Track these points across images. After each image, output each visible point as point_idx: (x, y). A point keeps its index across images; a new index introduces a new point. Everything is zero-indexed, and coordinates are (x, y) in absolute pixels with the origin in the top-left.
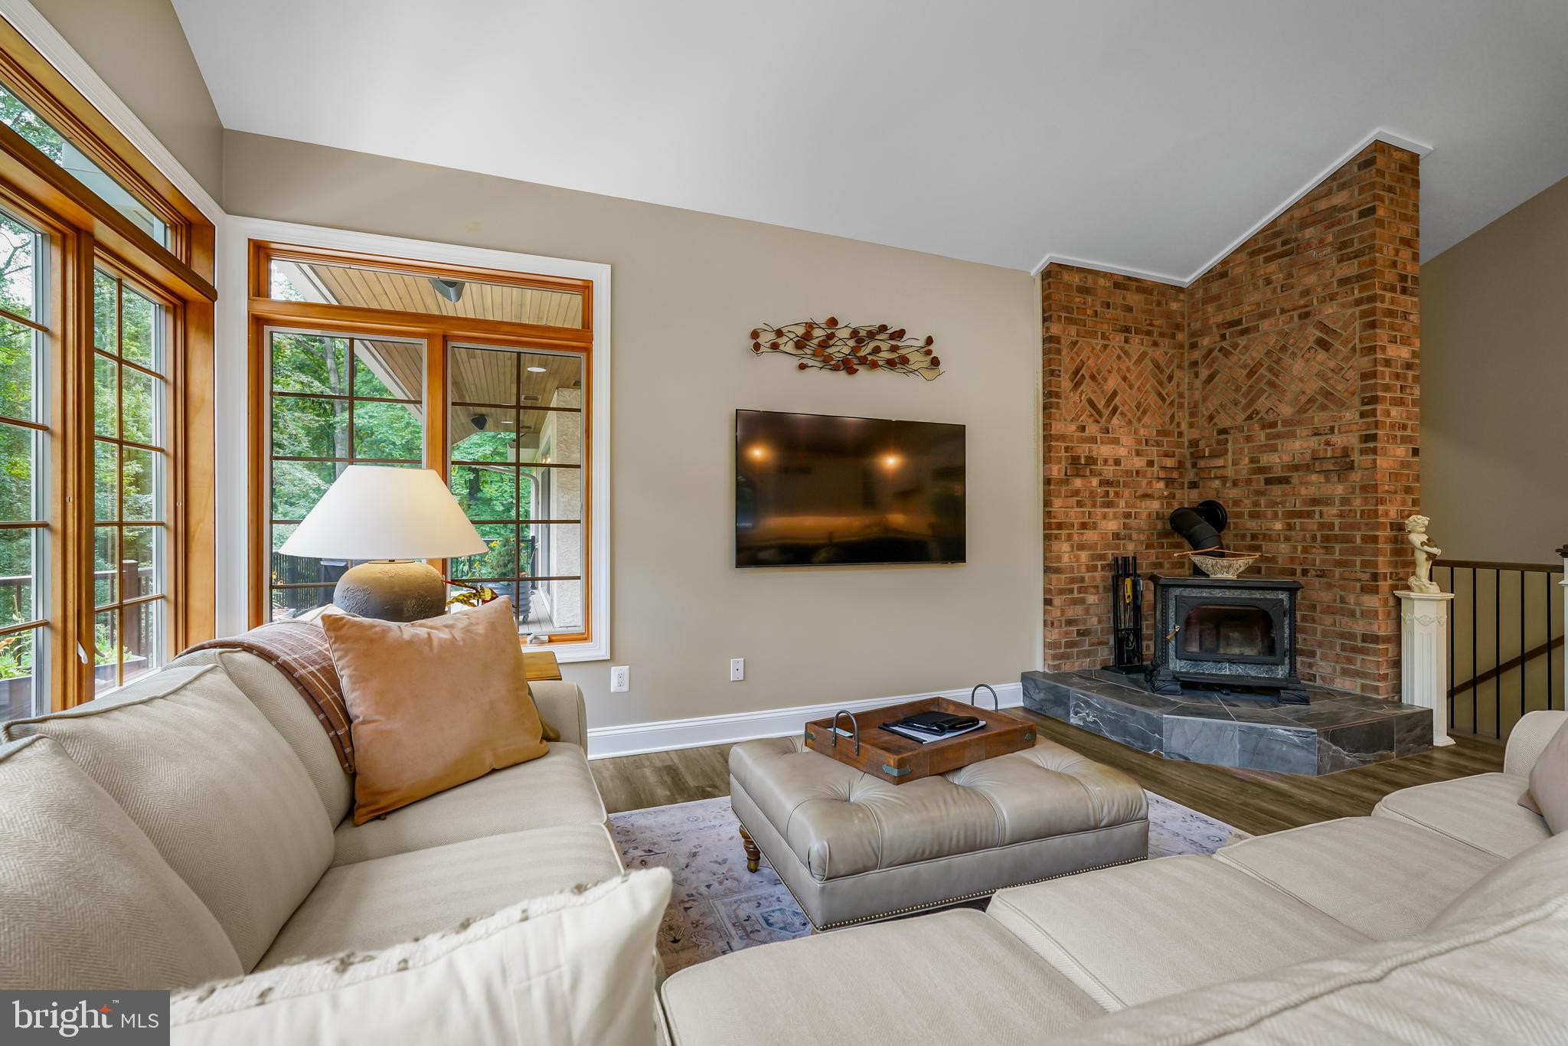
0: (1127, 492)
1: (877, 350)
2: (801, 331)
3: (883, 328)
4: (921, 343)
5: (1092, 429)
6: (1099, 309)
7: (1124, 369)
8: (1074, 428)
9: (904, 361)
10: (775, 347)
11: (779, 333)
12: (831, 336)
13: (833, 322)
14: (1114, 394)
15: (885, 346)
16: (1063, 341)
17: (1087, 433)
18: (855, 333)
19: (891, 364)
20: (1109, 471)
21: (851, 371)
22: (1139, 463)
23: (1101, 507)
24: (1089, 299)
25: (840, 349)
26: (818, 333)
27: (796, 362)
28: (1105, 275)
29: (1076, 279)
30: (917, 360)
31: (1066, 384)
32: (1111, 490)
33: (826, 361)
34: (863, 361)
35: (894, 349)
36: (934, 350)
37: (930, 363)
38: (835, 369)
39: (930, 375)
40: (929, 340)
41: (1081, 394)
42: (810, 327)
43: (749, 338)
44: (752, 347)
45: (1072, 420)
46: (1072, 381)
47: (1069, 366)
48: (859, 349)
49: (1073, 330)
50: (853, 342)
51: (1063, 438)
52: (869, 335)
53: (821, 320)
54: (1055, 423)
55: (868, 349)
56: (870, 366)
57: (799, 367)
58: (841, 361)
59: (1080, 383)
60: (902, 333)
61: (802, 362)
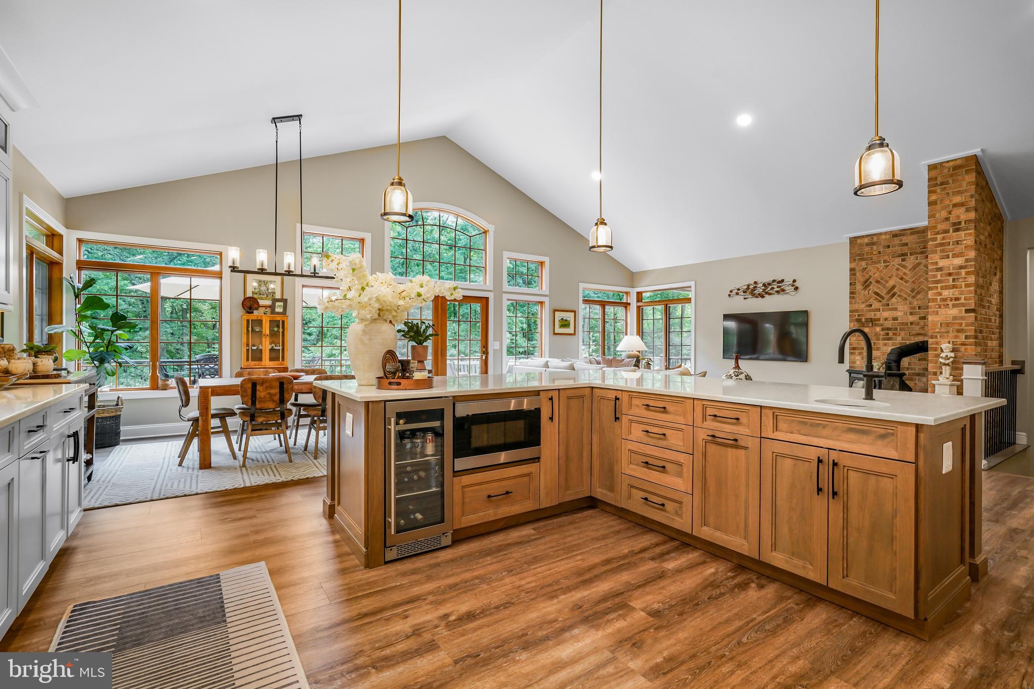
0: (903, 333)
1: (773, 288)
2: (746, 287)
3: (774, 281)
4: (791, 282)
5: (876, 305)
6: (881, 250)
7: (902, 274)
8: (863, 306)
9: (783, 290)
10: (737, 294)
11: (738, 290)
12: (756, 287)
13: (756, 283)
14: (894, 287)
15: (775, 287)
16: (857, 269)
17: (873, 307)
18: (764, 285)
19: (778, 292)
20: (889, 324)
21: (763, 297)
22: (912, 318)
23: (882, 340)
24: (875, 247)
25: (759, 290)
26: (751, 287)
27: (743, 297)
28: (886, 233)
29: (866, 240)
30: (789, 289)
31: (859, 287)
32: (891, 333)
33: (754, 295)
34: (767, 293)
35: (778, 287)
36: (796, 284)
37: (794, 289)
38: (757, 297)
39: (791, 293)
40: (794, 281)
41: (869, 291)
42: (748, 286)
43: (729, 293)
44: (729, 295)
45: (863, 303)
46: (863, 285)
47: (861, 280)
48: (765, 289)
49: (863, 264)
50: (763, 288)
51: (856, 311)
52: (769, 284)
53: (752, 283)
54: (854, 306)
55: (769, 289)
56: (770, 294)
57: (745, 298)
58: (759, 294)
59: (868, 286)
60: (783, 281)
61: (746, 297)
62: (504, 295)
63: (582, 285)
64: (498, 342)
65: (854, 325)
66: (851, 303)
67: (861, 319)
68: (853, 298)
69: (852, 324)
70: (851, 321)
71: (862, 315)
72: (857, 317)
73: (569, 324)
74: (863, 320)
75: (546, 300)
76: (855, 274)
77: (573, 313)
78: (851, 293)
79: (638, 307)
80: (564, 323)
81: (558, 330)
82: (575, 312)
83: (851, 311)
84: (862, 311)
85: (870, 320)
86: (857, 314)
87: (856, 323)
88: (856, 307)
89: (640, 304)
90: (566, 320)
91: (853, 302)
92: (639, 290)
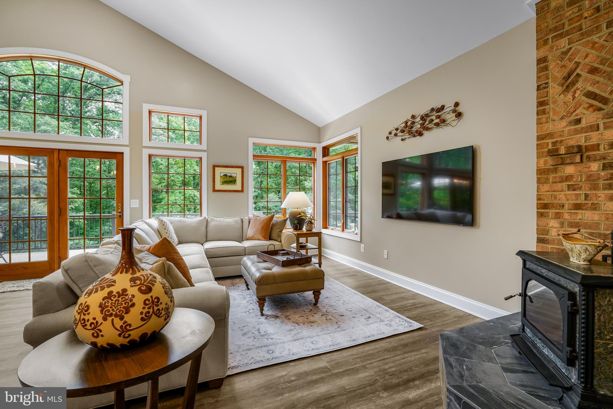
1: (432, 120)
2: (404, 125)
3: (432, 110)
4: (453, 107)
8: (564, 124)
9: (444, 121)
10: (396, 135)
11: (397, 129)
12: (413, 122)
13: (413, 117)
15: (434, 117)
16: (550, 57)
18: (422, 118)
19: (437, 125)
21: (421, 134)
25: (417, 126)
26: (409, 123)
27: (401, 138)
30: (450, 117)
31: (554, 89)
33: (410, 133)
34: (425, 128)
35: (438, 117)
36: (460, 109)
37: (456, 116)
38: (414, 136)
39: (454, 123)
40: (457, 104)
41: (575, 92)
42: (406, 123)
43: (387, 134)
44: (388, 138)
45: (562, 118)
46: (562, 85)
47: (558, 75)
48: (424, 124)
49: (563, 43)
50: (421, 122)
51: (550, 135)
52: (427, 115)
53: (409, 117)
54: (546, 126)
55: (427, 122)
56: (428, 129)
57: (402, 140)
58: (417, 131)
59: (573, 83)
60: (443, 107)
61: (403, 138)
62: (144, 150)
63: (251, 140)
64: (138, 201)
65: (546, 162)
66: (539, 123)
67: (557, 150)
68: (544, 112)
69: (542, 161)
70: (538, 157)
71: (561, 142)
72: (550, 147)
73: (235, 181)
74: (562, 151)
75: (204, 155)
76: (546, 68)
77: (240, 169)
78: (540, 104)
79: (325, 163)
80: (228, 179)
81: (218, 186)
82: (242, 168)
83: (539, 138)
84: (561, 135)
85: (576, 150)
86: (550, 141)
87: (549, 158)
88: (550, 127)
89: (325, 159)
90: (231, 177)
91: (544, 120)
92: (325, 144)
